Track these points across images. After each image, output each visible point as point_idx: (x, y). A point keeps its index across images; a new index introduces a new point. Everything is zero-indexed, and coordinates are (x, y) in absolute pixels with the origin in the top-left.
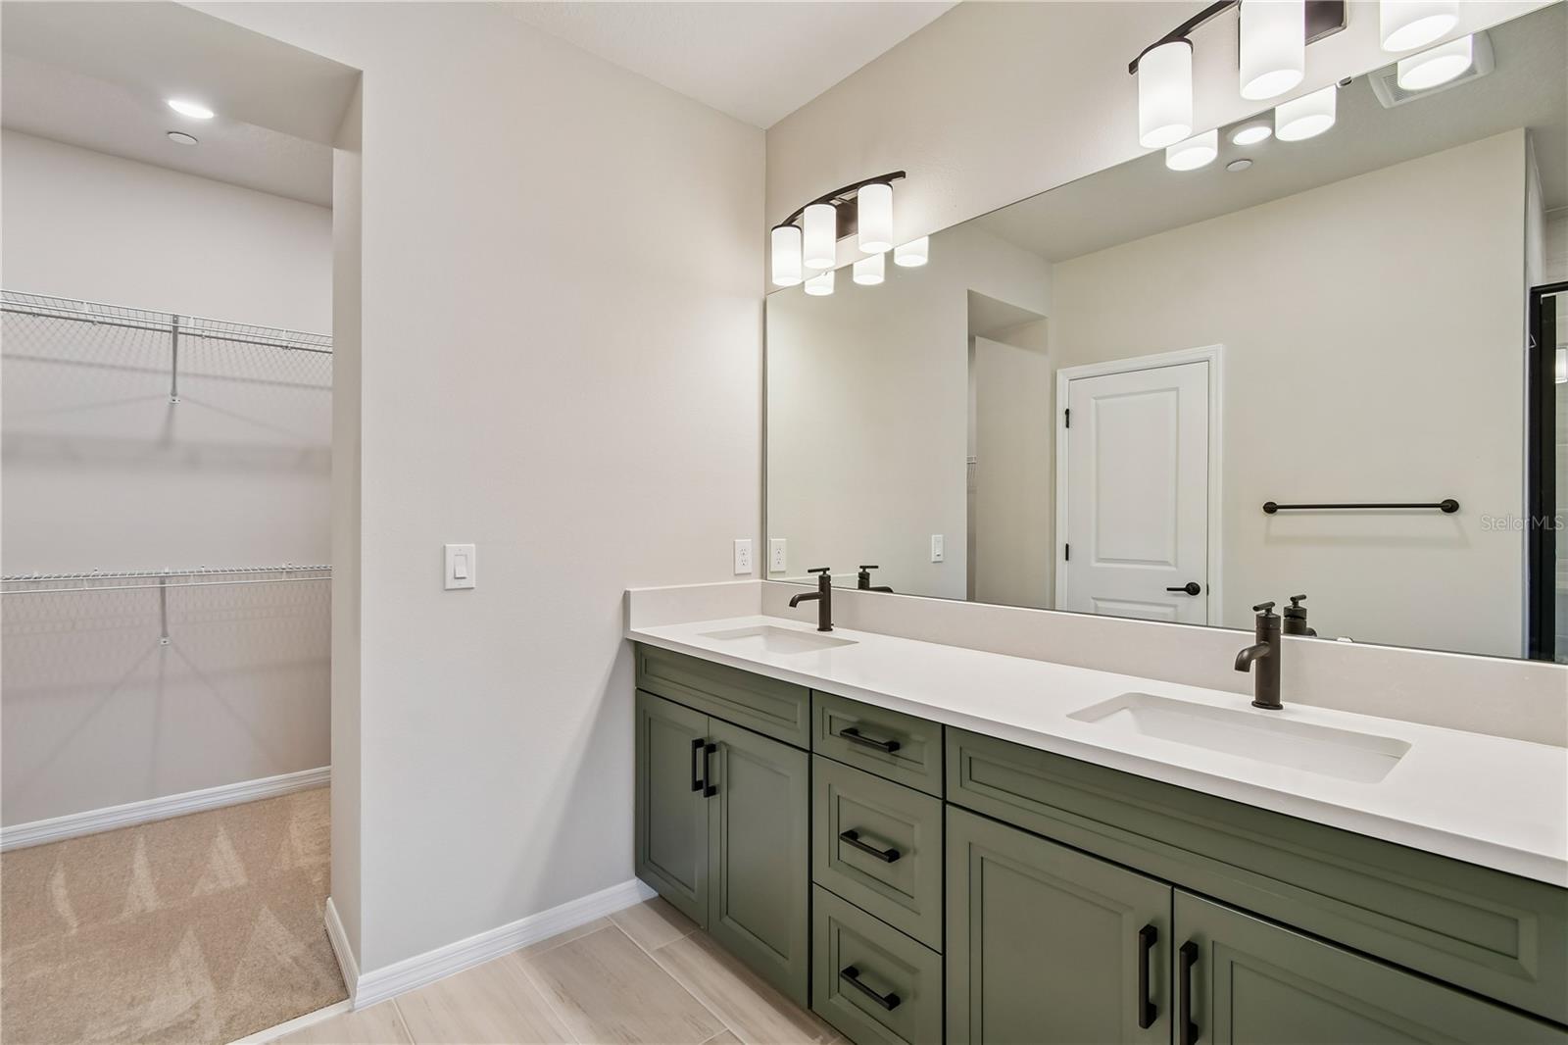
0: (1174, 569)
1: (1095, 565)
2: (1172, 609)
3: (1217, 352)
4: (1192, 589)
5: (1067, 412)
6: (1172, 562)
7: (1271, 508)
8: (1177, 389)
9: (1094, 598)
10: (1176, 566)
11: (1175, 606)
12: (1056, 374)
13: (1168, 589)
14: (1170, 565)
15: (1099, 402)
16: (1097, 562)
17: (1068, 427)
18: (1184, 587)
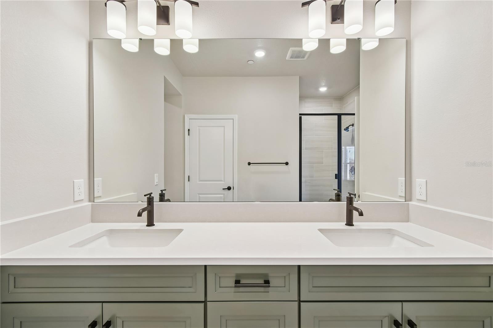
0: (224, 182)
1: (198, 182)
2: (223, 195)
3: (236, 117)
4: (229, 188)
5: (189, 130)
6: (223, 179)
7: (249, 164)
8: (224, 127)
10: (224, 181)
11: (224, 194)
12: (184, 116)
13: (223, 189)
14: (223, 181)
15: (200, 128)
16: (199, 181)
17: (189, 135)
18: (227, 188)
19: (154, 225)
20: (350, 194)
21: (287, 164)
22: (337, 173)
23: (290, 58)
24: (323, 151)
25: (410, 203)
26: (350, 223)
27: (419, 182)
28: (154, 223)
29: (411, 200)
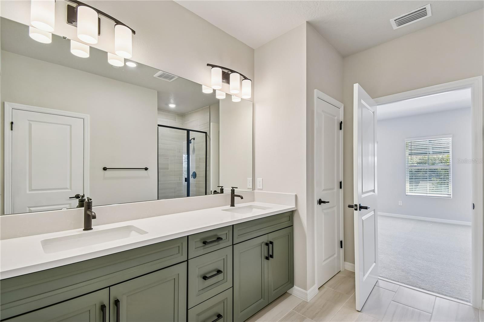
0: (70, 190)
3: (87, 116)
4: (77, 197)
5: (12, 123)
6: (68, 187)
7: (105, 169)
9: (28, 207)
11: (70, 204)
12: (4, 103)
13: (70, 198)
14: (68, 189)
15: (30, 122)
16: (29, 191)
17: (12, 130)
18: (74, 196)
19: (92, 229)
20: (233, 188)
21: (146, 169)
22: (187, 177)
23: (158, 77)
24: (168, 158)
25: (255, 191)
26: (233, 205)
27: (258, 180)
28: (92, 227)
29: (254, 190)
